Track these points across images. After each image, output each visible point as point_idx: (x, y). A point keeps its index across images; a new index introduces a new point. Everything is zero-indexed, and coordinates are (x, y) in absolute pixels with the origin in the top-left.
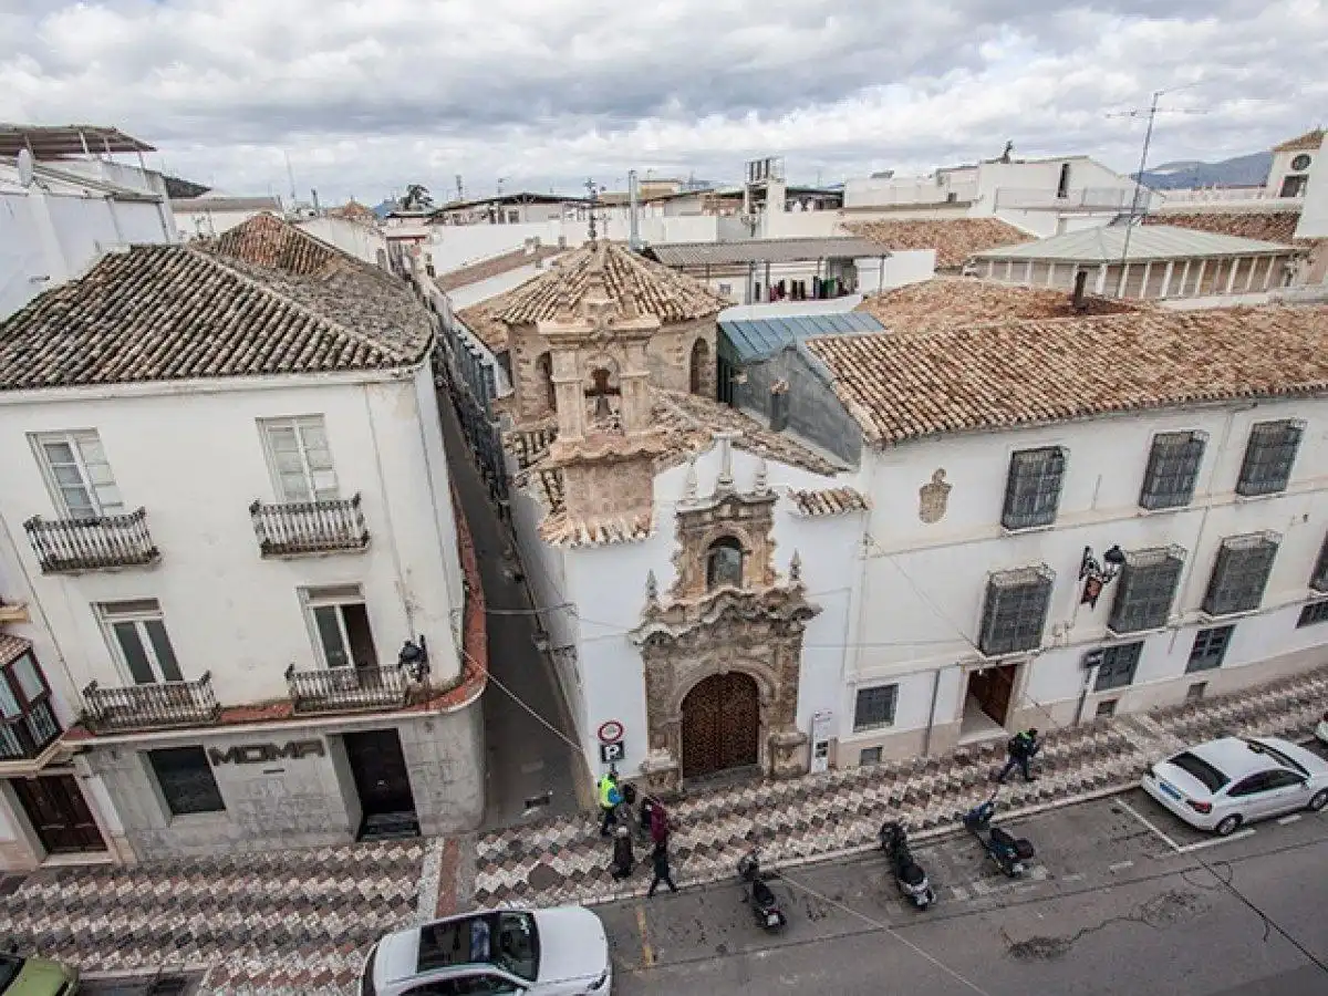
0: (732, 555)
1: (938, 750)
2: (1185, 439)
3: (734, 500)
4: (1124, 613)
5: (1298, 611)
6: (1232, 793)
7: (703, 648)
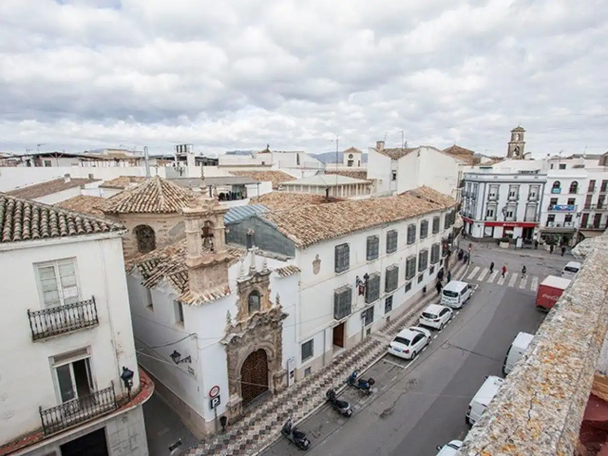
0: (255, 298)
1: (328, 362)
2: (373, 238)
3: (258, 275)
4: (369, 297)
5: (404, 287)
6: (412, 344)
7: (248, 341)
